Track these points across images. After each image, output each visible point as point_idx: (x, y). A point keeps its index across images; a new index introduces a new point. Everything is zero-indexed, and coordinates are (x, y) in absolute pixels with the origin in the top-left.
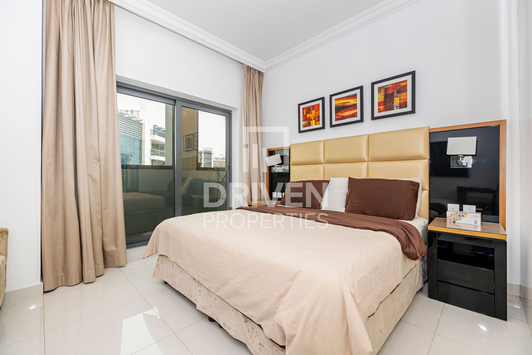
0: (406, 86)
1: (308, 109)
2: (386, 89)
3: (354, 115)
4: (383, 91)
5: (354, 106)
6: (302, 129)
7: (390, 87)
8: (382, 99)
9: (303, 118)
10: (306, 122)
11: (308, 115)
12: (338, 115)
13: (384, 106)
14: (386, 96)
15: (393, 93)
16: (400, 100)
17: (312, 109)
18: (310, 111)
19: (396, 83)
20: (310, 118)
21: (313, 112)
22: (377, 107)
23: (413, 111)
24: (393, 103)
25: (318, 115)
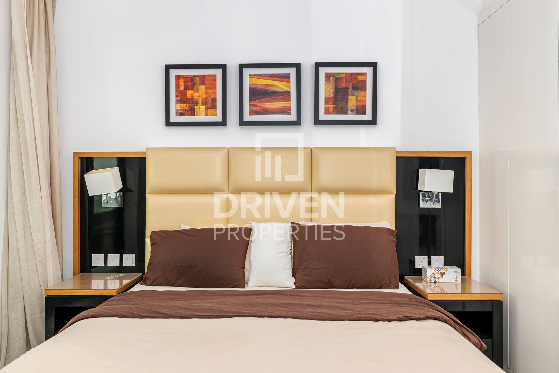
0: (364, 82)
1: (189, 80)
2: (337, 78)
3: (286, 111)
4: (332, 81)
5: (286, 95)
6: (174, 118)
7: (342, 78)
8: (331, 93)
9: (177, 96)
10: (185, 106)
11: (189, 93)
12: (256, 106)
13: (334, 106)
14: (337, 90)
15: (347, 88)
16: (357, 101)
17: (198, 82)
18: (194, 84)
19: (352, 74)
20: (195, 100)
21: (202, 88)
22: (324, 106)
23: (373, 122)
24: (347, 103)
25: (212, 96)
